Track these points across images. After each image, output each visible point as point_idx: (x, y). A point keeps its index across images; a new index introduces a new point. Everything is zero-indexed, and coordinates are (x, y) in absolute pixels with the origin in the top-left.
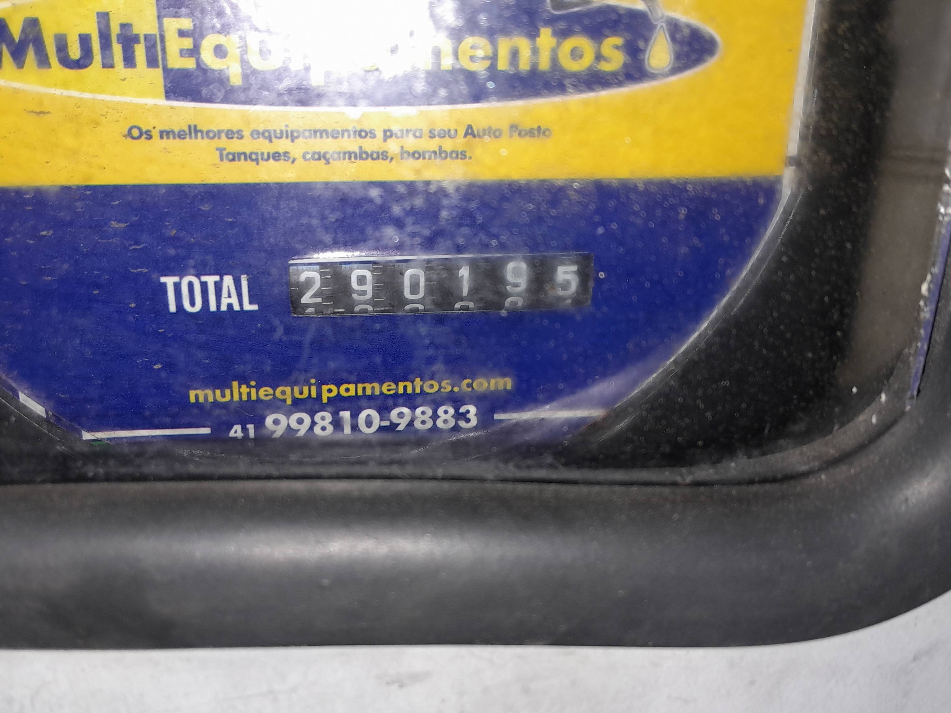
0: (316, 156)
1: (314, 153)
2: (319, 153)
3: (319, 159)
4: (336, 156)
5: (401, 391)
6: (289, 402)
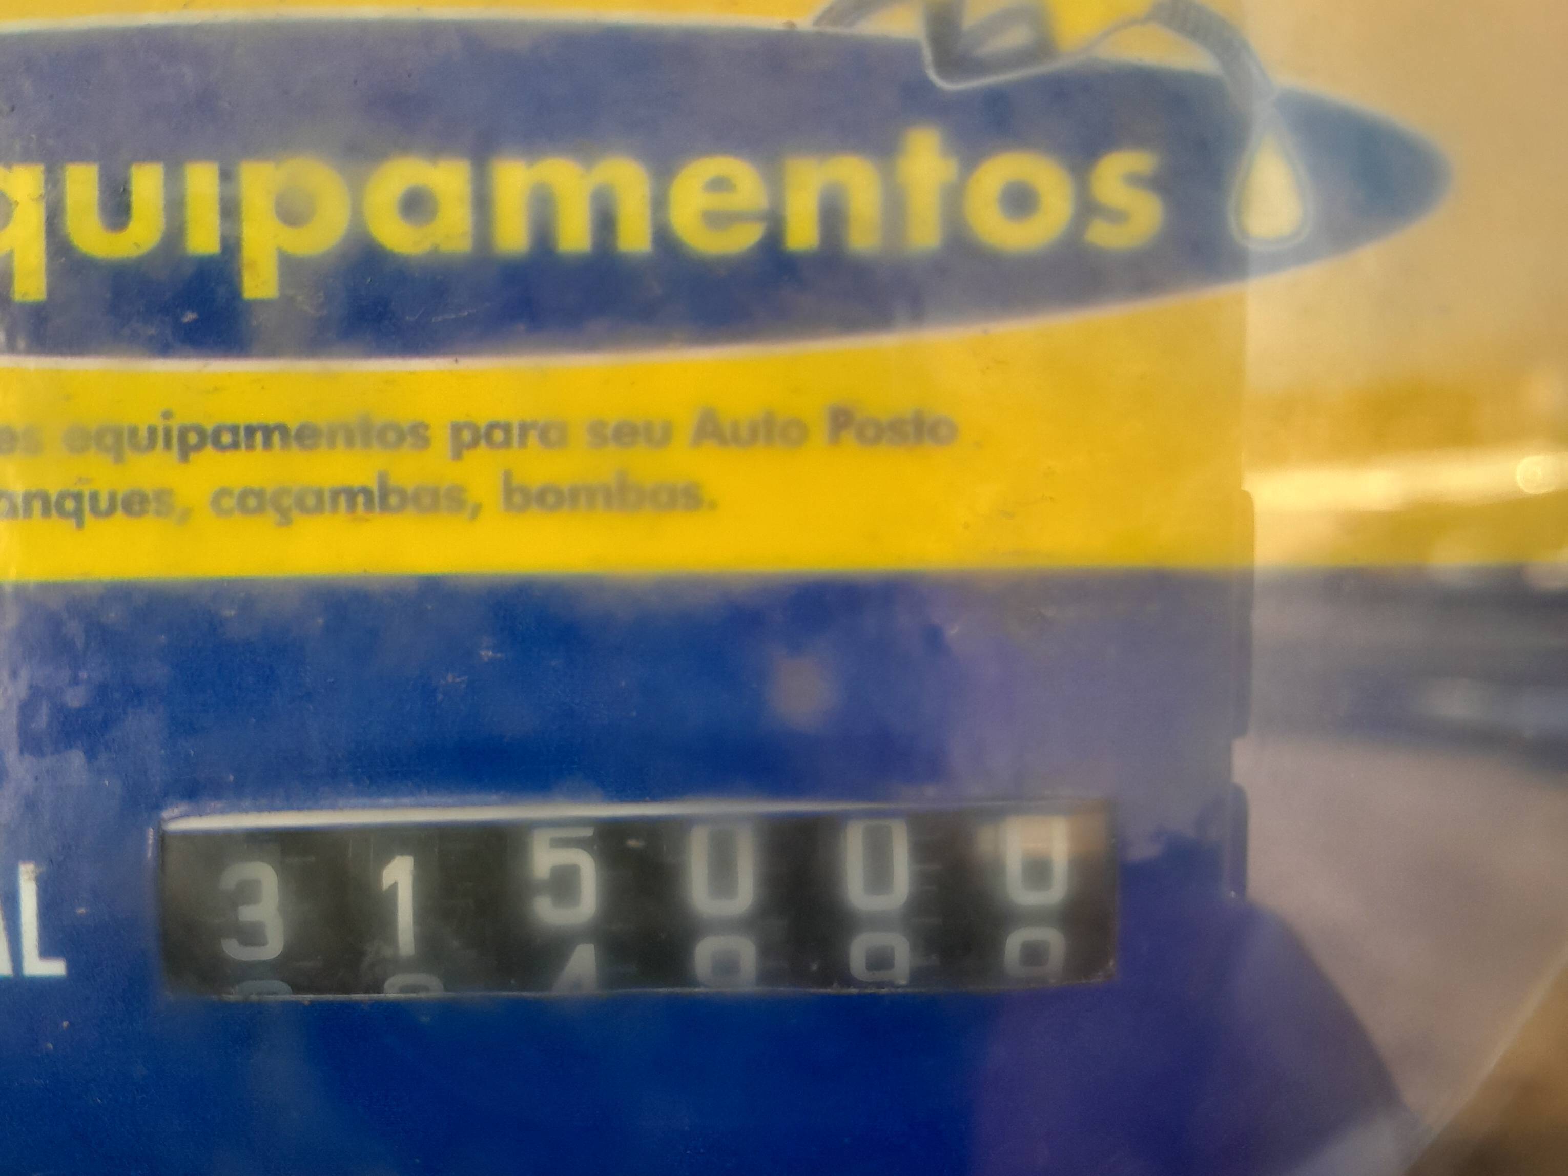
0: (252, 502)
1: (245, 494)
2: (259, 494)
3: (260, 509)
4: (311, 501)
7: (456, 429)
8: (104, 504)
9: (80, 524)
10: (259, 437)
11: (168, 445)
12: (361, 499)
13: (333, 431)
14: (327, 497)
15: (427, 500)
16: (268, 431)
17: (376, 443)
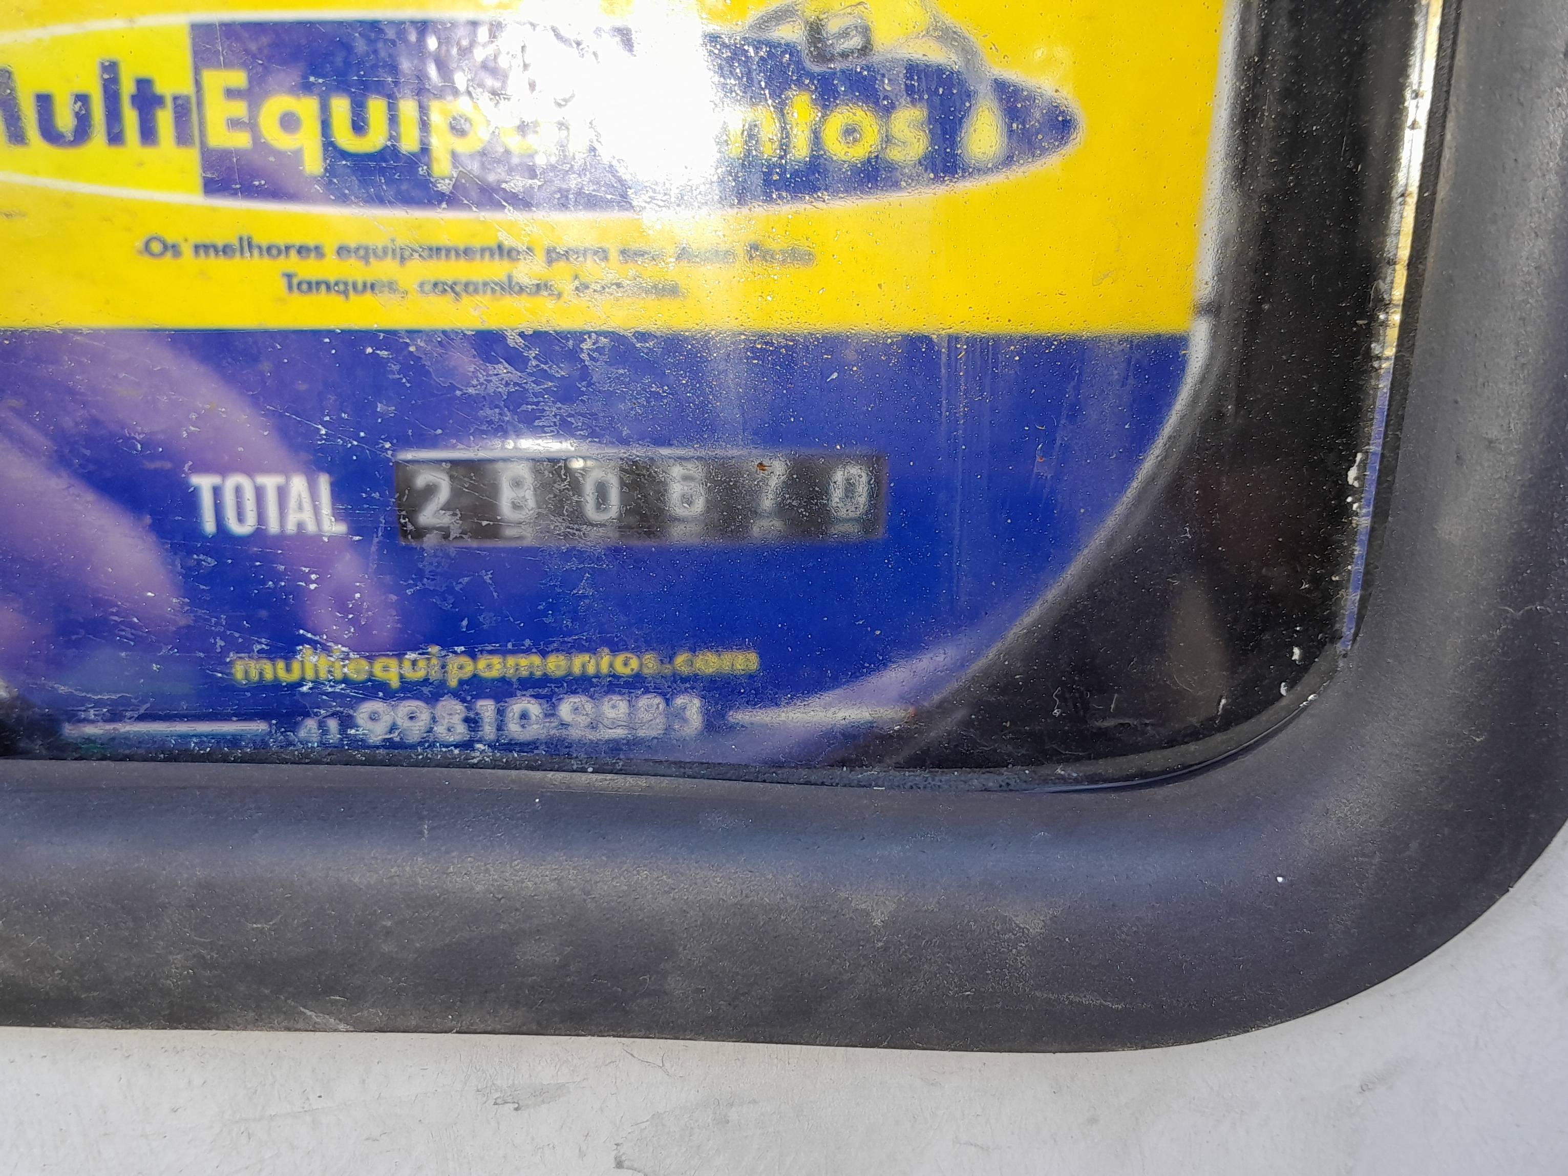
0: (440, 288)
1: (435, 285)
2: (444, 284)
3: (444, 292)
4: (472, 288)
5: (577, 670)
6: (395, 683)
7: (549, 251)
8: (360, 286)
9: (347, 297)
10: (443, 253)
11: (394, 257)
12: (498, 288)
13: (483, 250)
14: (480, 286)
15: (533, 289)
16: (448, 251)
17: (505, 257)
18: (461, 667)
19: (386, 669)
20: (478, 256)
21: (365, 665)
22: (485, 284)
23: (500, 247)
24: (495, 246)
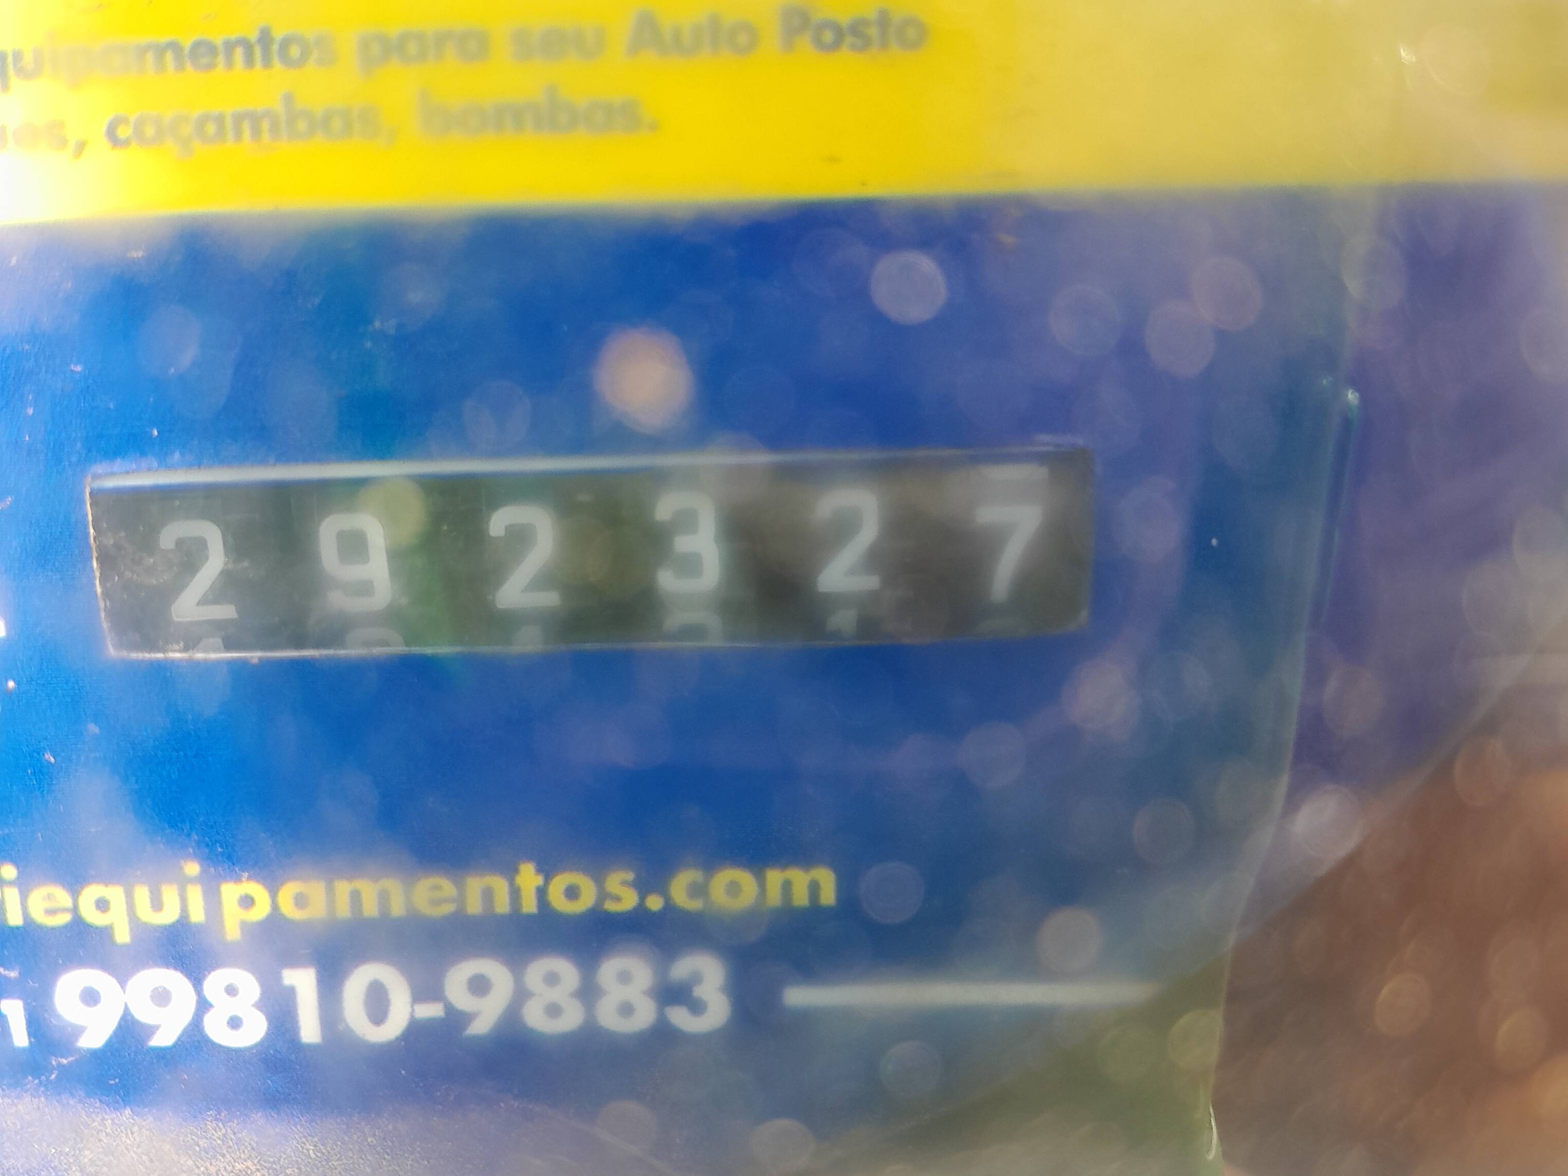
0: (150, 131)
1: (142, 122)
2: (156, 122)
3: (159, 139)
4: (211, 128)
5: (474, 906)
6: (122, 936)
7: (365, 44)
10: (150, 58)
11: (56, 69)
12: (265, 125)
13: (230, 46)
14: (229, 123)
15: (337, 124)
16: (159, 51)
17: (276, 61)
18: (247, 902)
19: (102, 905)
20: (221, 59)
21: (63, 897)
22: (239, 118)
23: (265, 37)
24: (253, 36)
